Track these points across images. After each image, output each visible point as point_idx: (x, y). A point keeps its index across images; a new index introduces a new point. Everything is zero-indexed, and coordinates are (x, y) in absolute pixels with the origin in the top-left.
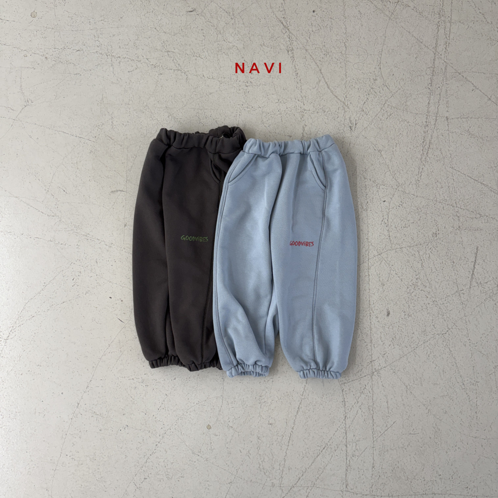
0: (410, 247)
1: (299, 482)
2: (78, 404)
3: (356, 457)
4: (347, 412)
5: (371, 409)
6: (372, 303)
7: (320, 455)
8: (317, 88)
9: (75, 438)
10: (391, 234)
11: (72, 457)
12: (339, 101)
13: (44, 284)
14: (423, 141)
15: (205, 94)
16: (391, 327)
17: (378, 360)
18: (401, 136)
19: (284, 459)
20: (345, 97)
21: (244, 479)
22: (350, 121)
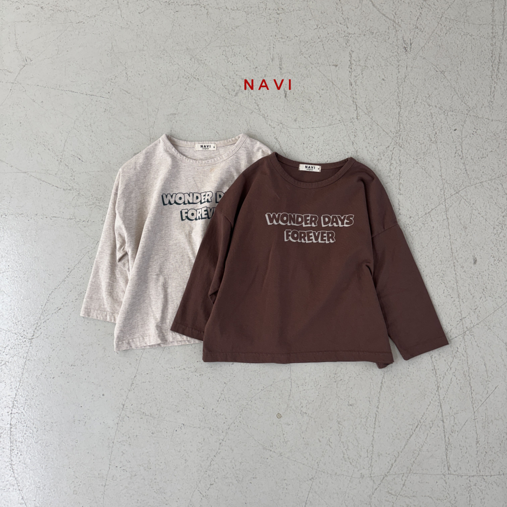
0: (491, 180)
1: (392, 469)
2: (124, 405)
3: (456, 432)
4: (439, 381)
5: (467, 375)
6: (454, 251)
7: (414, 435)
8: (360, 7)
9: (124, 445)
10: (467, 167)
11: (122, 468)
12: (388, 20)
13: (68, 270)
14: (491, 55)
15: (230, 29)
16: (480, 276)
17: (469, 317)
18: (465, 52)
19: (372, 444)
20: (394, 14)
21: (328, 473)
22: (404, 41)
